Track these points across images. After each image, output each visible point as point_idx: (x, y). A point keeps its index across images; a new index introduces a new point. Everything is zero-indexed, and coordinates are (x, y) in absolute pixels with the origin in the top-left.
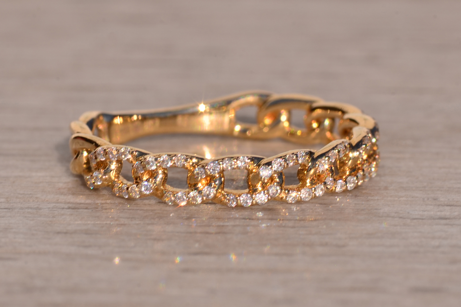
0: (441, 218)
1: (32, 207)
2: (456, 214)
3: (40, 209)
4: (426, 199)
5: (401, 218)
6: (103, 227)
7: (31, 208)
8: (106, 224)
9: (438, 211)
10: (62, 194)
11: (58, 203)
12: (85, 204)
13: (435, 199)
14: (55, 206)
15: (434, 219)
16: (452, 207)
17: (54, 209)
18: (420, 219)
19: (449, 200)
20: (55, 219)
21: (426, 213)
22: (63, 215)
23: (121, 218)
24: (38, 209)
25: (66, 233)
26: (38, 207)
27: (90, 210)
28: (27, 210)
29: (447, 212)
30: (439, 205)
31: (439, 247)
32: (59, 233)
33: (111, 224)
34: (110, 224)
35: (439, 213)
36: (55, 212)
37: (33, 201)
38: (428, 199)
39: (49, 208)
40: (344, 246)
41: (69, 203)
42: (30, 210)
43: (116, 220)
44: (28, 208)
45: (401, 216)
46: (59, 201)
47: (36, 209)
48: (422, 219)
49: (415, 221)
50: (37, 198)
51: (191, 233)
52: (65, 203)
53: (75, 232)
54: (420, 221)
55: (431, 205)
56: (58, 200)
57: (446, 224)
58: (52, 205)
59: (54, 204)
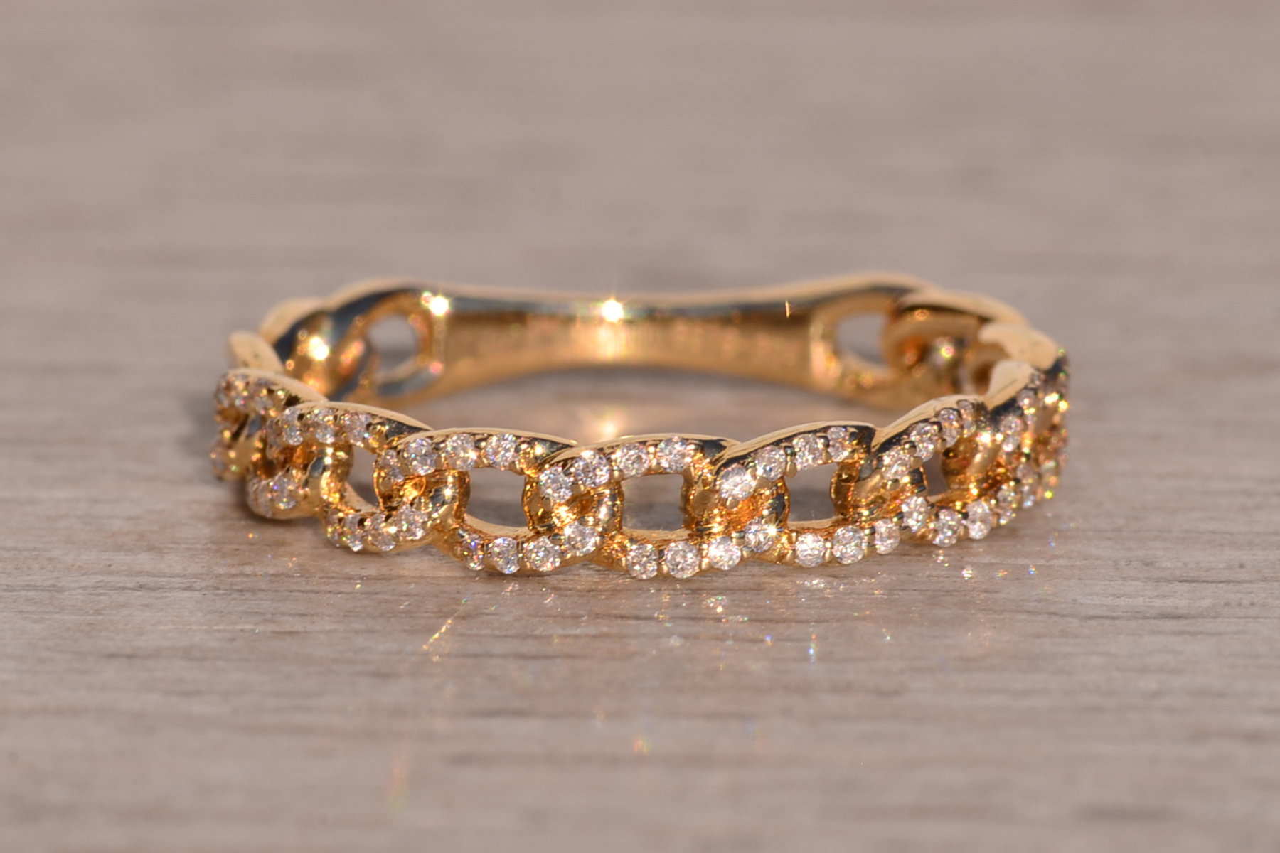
0: (1164, 616)
1: (39, 584)
2: (1206, 603)
3: (61, 590)
4: (1122, 563)
5: (1055, 614)
6: (233, 640)
7: (36, 588)
8: (242, 630)
9: (1157, 596)
10: (119, 548)
11: (109, 573)
12: (184, 576)
13: (1148, 564)
14: (101, 581)
15: (1145, 618)
16: (1194, 584)
17: (97, 591)
18: (1107, 617)
19: (1185, 564)
20: (101, 617)
21: (1122, 602)
22: (124, 606)
23: (284, 614)
24: (55, 589)
25: (131, 657)
26: (54, 586)
27: (197, 595)
28: (23, 593)
29: (1180, 599)
30: (1158, 580)
31: (1156, 694)
32: (111, 656)
33: (257, 631)
34: (253, 630)
35: (1158, 602)
36: (101, 597)
37: (42, 568)
38: (1129, 563)
39: (85, 588)
40: (896, 693)
41: (139, 573)
42: (32, 594)
43: (270, 621)
44: (27, 587)
45: (1053, 609)
46: (113, 568)
47: (49, 591)
48: (1113, 618)
49: (1093, 623)
50: (50, 559)
51: (476, 656)
52: (131, 573)
53: (156, 654)
54: (1108, 622)
55: (1138, 579)
56: (110, 566)
57: (1181, 633)
58: (91, 580)
59: (99, 578)
